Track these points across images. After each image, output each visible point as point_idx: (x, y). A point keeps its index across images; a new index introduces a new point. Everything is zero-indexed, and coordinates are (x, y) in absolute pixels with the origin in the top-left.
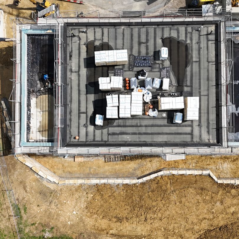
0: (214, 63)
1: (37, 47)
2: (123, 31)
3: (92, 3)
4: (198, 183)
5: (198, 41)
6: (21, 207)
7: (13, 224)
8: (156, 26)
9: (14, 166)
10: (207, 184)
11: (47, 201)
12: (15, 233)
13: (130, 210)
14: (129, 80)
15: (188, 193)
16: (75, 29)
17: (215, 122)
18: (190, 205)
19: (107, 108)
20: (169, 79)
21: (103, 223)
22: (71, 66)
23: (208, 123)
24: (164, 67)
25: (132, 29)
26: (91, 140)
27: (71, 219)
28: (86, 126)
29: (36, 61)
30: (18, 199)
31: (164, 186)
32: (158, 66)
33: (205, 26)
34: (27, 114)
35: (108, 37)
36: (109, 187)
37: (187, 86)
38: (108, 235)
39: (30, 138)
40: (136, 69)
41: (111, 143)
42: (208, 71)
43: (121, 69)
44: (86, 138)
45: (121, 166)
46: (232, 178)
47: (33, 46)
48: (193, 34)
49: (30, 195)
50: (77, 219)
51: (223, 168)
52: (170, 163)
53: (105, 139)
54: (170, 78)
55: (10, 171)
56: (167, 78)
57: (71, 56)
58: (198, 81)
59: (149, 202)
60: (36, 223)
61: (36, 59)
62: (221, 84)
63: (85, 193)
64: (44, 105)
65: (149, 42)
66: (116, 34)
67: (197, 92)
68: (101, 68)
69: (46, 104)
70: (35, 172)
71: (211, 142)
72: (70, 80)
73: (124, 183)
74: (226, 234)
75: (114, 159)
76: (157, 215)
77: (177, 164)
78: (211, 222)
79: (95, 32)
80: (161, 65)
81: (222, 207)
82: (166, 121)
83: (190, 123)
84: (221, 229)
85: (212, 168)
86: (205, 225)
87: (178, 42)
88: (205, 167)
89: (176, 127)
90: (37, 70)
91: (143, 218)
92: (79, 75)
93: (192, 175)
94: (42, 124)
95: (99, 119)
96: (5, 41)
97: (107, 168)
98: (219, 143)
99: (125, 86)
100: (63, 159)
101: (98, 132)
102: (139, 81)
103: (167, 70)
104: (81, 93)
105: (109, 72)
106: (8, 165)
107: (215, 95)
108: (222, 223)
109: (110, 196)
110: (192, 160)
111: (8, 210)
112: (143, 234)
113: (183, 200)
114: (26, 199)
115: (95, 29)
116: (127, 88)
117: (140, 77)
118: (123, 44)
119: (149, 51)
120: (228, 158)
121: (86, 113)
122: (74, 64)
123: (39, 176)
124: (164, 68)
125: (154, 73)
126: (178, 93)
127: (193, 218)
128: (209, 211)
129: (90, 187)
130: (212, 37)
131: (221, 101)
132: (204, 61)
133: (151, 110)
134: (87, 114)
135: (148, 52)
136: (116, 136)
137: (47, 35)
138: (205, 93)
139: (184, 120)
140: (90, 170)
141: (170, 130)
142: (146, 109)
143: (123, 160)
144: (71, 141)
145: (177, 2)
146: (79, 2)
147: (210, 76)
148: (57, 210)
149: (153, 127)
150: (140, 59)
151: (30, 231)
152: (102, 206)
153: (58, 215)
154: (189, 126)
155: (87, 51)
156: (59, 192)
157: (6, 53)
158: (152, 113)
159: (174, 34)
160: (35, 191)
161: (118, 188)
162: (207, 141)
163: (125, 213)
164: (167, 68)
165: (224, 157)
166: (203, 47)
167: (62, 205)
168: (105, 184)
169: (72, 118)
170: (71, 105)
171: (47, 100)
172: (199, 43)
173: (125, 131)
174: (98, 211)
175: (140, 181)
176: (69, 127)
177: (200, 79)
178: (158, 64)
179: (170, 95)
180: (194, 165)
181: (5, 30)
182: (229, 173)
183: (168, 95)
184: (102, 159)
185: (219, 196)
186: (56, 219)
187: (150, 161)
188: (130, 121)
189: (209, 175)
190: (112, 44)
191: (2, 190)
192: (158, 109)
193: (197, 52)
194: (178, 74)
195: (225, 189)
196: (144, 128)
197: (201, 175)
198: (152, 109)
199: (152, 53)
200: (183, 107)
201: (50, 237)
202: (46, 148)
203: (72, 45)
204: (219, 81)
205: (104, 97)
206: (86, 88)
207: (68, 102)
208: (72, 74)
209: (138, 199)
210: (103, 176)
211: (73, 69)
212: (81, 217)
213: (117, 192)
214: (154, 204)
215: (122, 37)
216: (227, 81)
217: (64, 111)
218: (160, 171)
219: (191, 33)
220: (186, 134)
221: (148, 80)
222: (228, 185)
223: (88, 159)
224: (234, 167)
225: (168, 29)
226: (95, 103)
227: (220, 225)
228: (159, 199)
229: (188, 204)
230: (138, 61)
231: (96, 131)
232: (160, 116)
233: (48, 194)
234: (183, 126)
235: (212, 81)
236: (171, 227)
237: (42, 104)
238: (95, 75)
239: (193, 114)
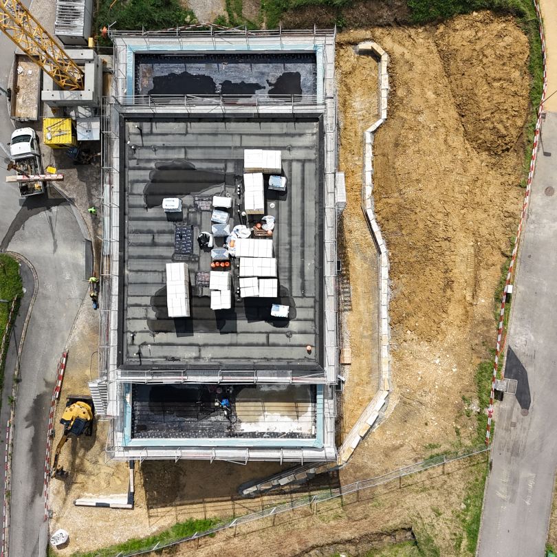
0: (189, 124)
1: (153, 421)
2: (134, 271)
3: (66, 335)
4: (386, 151)
5: (151, 149)
6: (429, 454)
7: (458, 466)
8: (126, 217)
9: (358, 469)
10: (388, 136)
11: (418, 410)
12: (472, 464)
13: (432, 267)
14: (215, 262)
15: (404, 168)
16: (128, 352)
17: (285, 124)
18: (423, 164)
19: (261, 295)
20: (215, 197)
21: (455, 311)
22: (190, 358)
23: (286, 135)
24: (193, 206)
25: (130, 257)
26: (313, 325)
27: (448, 367)
28: (289, 334)
29: (177, 423)
30: (416, 460)
31: (392, 209)
32: (191, 215)
33: (127, 139)
34: (268, 437)
35: (142, 296)
36: (394, 303)
37: (225, 169)
38: (475, 303)
39: (309, 433)
40: (196, 251)
41: (318, 293)
42: (201, 134)
43: (196, 276)
44: (310, 333)
45: (359, 282)
46: (379, 94)
47: (152, 429)
48: (140, 158)
49: (407, 438)
50: (448, 356)
51: (362, 110)
52: (353, 198)
53: (310, 302)
54: (212, 196)
55: (368, 475)
56: (212, 201)
57: (173, 359)
58: (218, 151)
59: (419, 235)
60: (456, 428)
61: (174, 422)
62: (224, 114)
63: (405, 344)
64: (252, 409)
65: (152, 229)
66: (137, 283)
67: (235, 151)
68: (194, 309)
69: (251, 406)
70: (369, 431)
71: (316, 130)
72: (213, 360)
73: (387, 276)
74: (470, 107)
75: (346, 295)
76: (440, 220)
77: (355, 187)
78: (452, 130)
79: (134, 319)
80: (190, 210)
81: (426, 112)
82: (282, 203)
83: (286, 164)
84: (463, 114)
85: (362, 128)
86: (457, 141)
87: (153, 181)
88: (360, 139)
89: (293, 186)
90: (193, 421)
91: (445, 244)
92: (205, 345)
93: (372, 161)
94: (285, 413)
95: (278, 310)
96: (134, 493)
97: (362, 308)
98: (318, 119)
99: (225, 269)
100: (346, 385)
101: (300, 314)
102: (215, 246)
103: (199, 200)
104: (234, 341)
105: (200, 294)
106: (356, 479)
107: (241, 124)
108: (454, 113)
109: (410, 301)
110: (347, 161)
111: (434, 476)
112: (472, 243)
113: (414, 176)
114: (415, 446)
115: (129, 319)
116: (227, 265)
117: (210, 244)
118: (155, 271)
119: (167, 229)
120: (345, 101)
121: (268, 333)
122: (187, 354)
123: (376, 425)
124: (196, 205)
125: (203, 222)
126: (237, 182)
127: (445, 161)
128: (434, 133)
129: (394, 335)
130: (146, 127)
131: (251, 114)
132: (185, 141)
133: (264, 227)
134: (270, 333)
135: (169, 231)
136: (307, 284)
137: (133, 404)
138: (237, 138)
139: (281, 174)
140: (365, 337)
141: (297, 195)
142: (262, 235)
143: (348, 279)
144: (314, 358)
145: (68, 184)
146: (65, 359)
147: (209, 131)
148: (433, 391)
149: (293, 224)
150: (180, 244)
151: (470, 437)
152: (426, 315)
153: (442, 390)
154: (290, 166)
155: (166, 332)
156: (404, 390)
157: (155, 490)
158: (269, 225)
159: (140, 188)
160: (402, 431)
161: (396, 288)
162: (315, 137)
163: (438, 275)
164: (195, 201)
165: (343, 107)
166: (162, 141)
167: (424, 384)
168: (389, 311)
169: (275, 357)
170: (255, 359)
171: (246, 404)
172: (155, 149)
173: (299, 270)
174: (434, 322)
175: (383, 248)
176: (291, 362)
177: (215, 147)
178: (188, 214)
179: (239, 195)
180: (357, 158)
181: (111, 495)
182: (370, 99)
183: (240, 198)
184: (348, 316)
185: (409, 117)
186: (448, 392)
187: (351, 232)
188: (282, 261)
189: (374, 132)
190: (154, 291)
191: (400, 488)
192: (262, 216)
193: (170, 151)
194: (206, 182)
195: (396, 106)
196: (294, 238)
197: (373, 147)
198: (262, 225)
199: (171, 224)
200: (260, 175)
201: (478, 402)
202: (326, 405)
203: (154, 356)
204: (218, 117)
205: (243, 304)
206: (227, 333)
207: (251, 363)
208: (203, 356)
209: (414, 253)
210: (377, 315)
211: (194, 354)
212: (445, 350)
213: (404, 289)
214: (421, 225)
215: (143, 274)
216: (218, 105)
217: (264, 371)
218: (367, 215)
219: (139, 160)
220: (303, 171)
221: (216, 230)
222: (390, 102)
223: (346, 340)
224: (359, 92)
225: (131, 198)
226: (251, 318)
227: (457, 116)
228: (413, 217)
229: (420, 169)
230: (183, 247)
231: (297, 317)
232: (275, 212)
233: (407, 408)
234: (291, 175)
235: (218, 128)
236: (461, 198)
237: (251, 413)
238: (205, 319)
239: (272, 160)
